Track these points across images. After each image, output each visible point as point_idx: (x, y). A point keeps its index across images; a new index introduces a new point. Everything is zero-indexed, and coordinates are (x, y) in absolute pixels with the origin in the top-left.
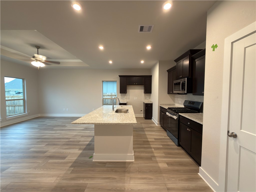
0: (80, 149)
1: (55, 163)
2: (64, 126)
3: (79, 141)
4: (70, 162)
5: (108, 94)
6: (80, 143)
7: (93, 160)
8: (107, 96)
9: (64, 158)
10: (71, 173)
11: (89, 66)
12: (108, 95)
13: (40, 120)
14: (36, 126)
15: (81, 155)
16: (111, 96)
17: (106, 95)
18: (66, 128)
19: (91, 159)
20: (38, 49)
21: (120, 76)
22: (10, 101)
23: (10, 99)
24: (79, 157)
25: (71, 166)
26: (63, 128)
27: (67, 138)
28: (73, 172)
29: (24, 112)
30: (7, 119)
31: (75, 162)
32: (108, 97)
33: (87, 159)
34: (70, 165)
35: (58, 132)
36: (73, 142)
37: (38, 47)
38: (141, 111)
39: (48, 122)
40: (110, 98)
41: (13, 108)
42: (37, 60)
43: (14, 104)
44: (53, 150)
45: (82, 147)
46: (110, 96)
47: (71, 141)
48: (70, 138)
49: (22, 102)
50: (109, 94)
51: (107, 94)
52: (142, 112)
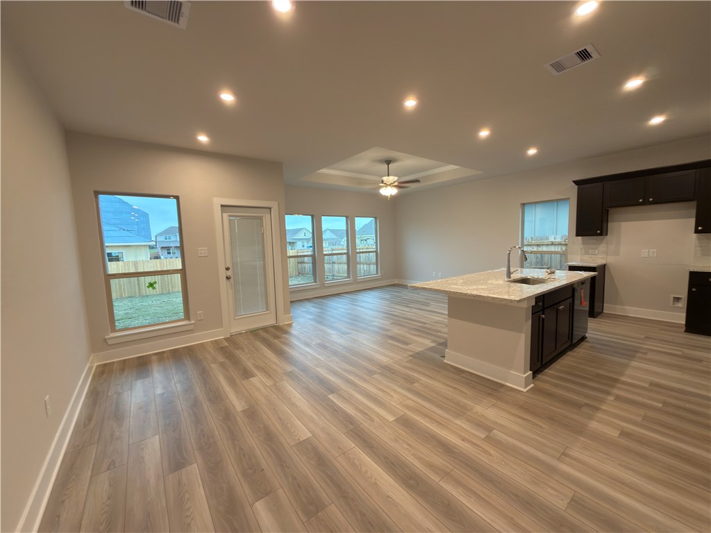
0: (434, 341)
1: (394, 345)
2: (427, 304)
3: (439, 332)
4: (411, 351)
5: (552, 239)
6: (439, 334)
7: (445, 361)
8: (548, 245)
9: (407, 344)
10: (407, 362)
11: (480, 172)
12: (553, 244)
13: (396, 289)
14: (388, 296)
15: (431, 349)
16: (561, 244)
17: (546, 242)
18: (428, 308)
19: (442, 359)
20: (388, 164)
21: (576, 182)
22: (367, 254)
23: (365, 250)
24: (427, 349)
25: (411, 356)
26: (424, 307)
27: (422, 322)
28: (410, 361)
29: (377, 273)
30: (358, 281)
31: (418, 353)
32: (552, 249)
33: (438, 356)
34: (411, 353)
35: (414, 310)
36: (429, 329)
37: (388, 162)
38: (677, 299)
39: (406, 294)
40: (559, 250)
41: (368, 266)
42: (387, 185)
43: (369, 260)
44: (398, 332)
45: (438, 340)
46: (560, 247)
47: (425, 328)
48: (425, 323)
49: (373, 255)
50: (555, 239)
51: (547, 238)
52: (680, 305)
